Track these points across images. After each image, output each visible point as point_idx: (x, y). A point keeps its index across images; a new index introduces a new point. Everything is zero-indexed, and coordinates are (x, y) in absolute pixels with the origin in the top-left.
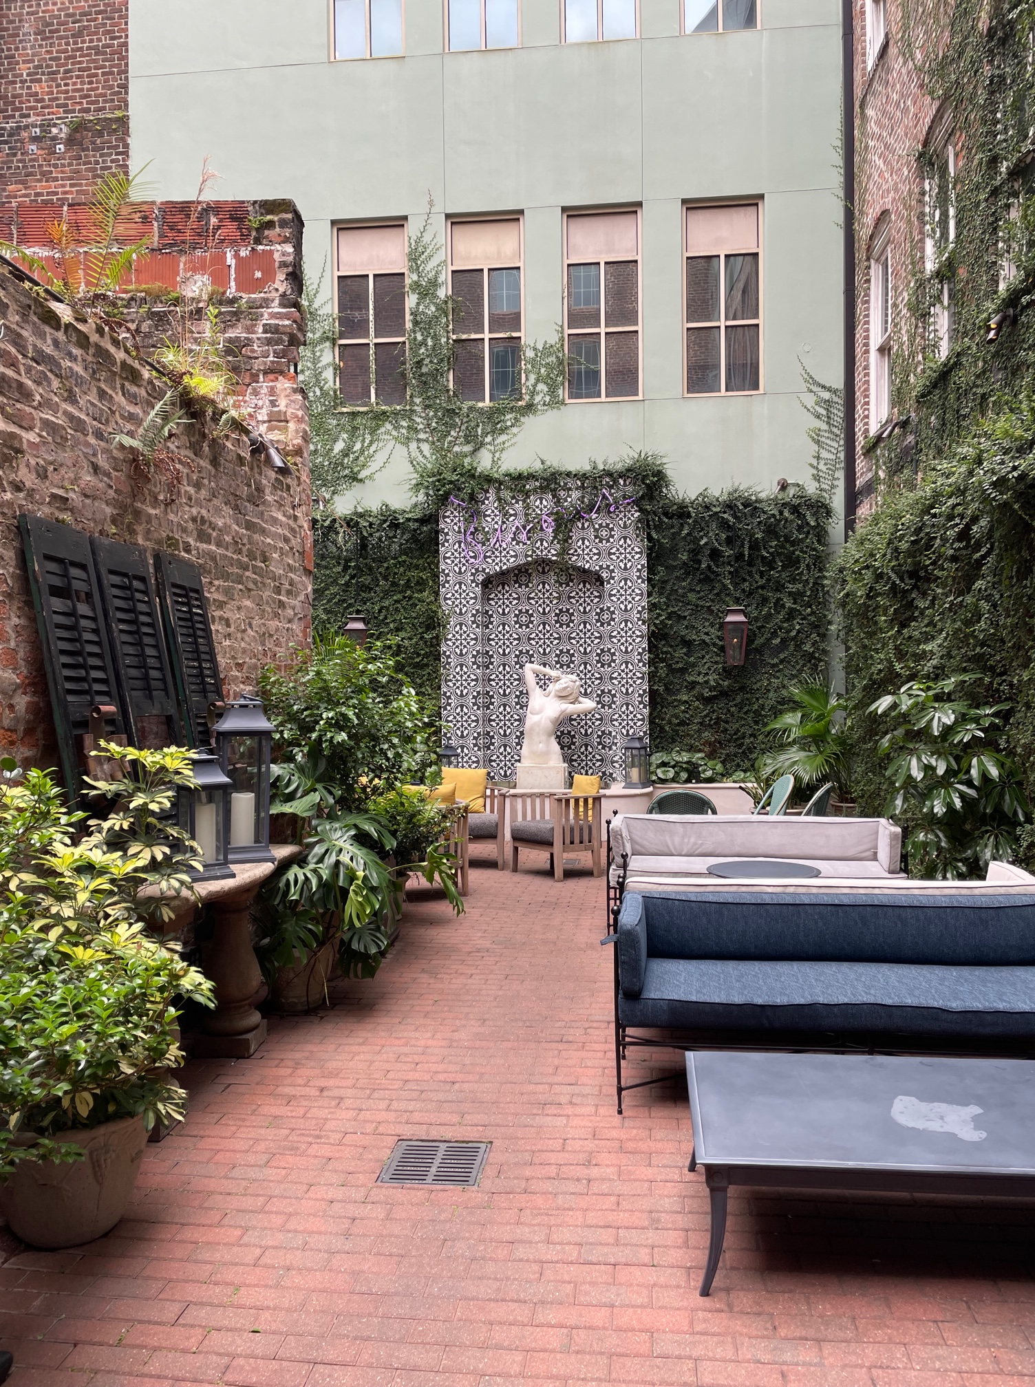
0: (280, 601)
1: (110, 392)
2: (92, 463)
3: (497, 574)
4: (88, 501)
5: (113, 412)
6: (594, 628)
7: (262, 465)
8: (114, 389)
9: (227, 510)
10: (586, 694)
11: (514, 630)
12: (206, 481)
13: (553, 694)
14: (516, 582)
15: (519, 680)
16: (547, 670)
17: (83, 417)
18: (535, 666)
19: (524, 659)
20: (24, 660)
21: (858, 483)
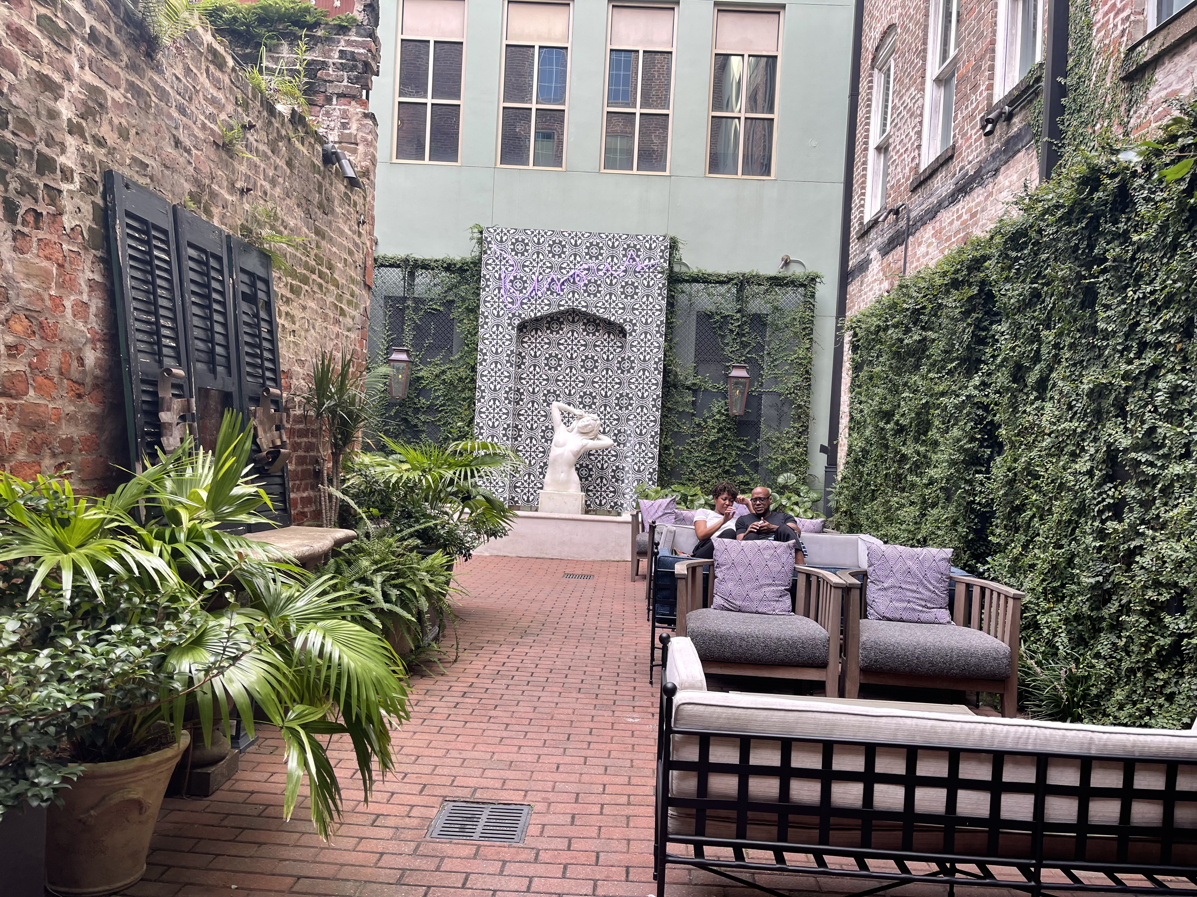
0: (341, 308)
1: (195, 70)
2: (174, 136)
3: (531, 320)
4: (166, 172)
5: (197, 92)
6: (615, 375)
7: (333, 177)
8: (199, 69)
9: (299, 213)
10: (604, 433)
11: (543, 372)
12: (281, 180)
13: (575, 430)
14: (548, 328)
15: (546, 416)
16: (571, 408)
17: (168, 88)
18: (561, 404)
19: (551, 398)
20: (95, 316)
21: (850, 263)
